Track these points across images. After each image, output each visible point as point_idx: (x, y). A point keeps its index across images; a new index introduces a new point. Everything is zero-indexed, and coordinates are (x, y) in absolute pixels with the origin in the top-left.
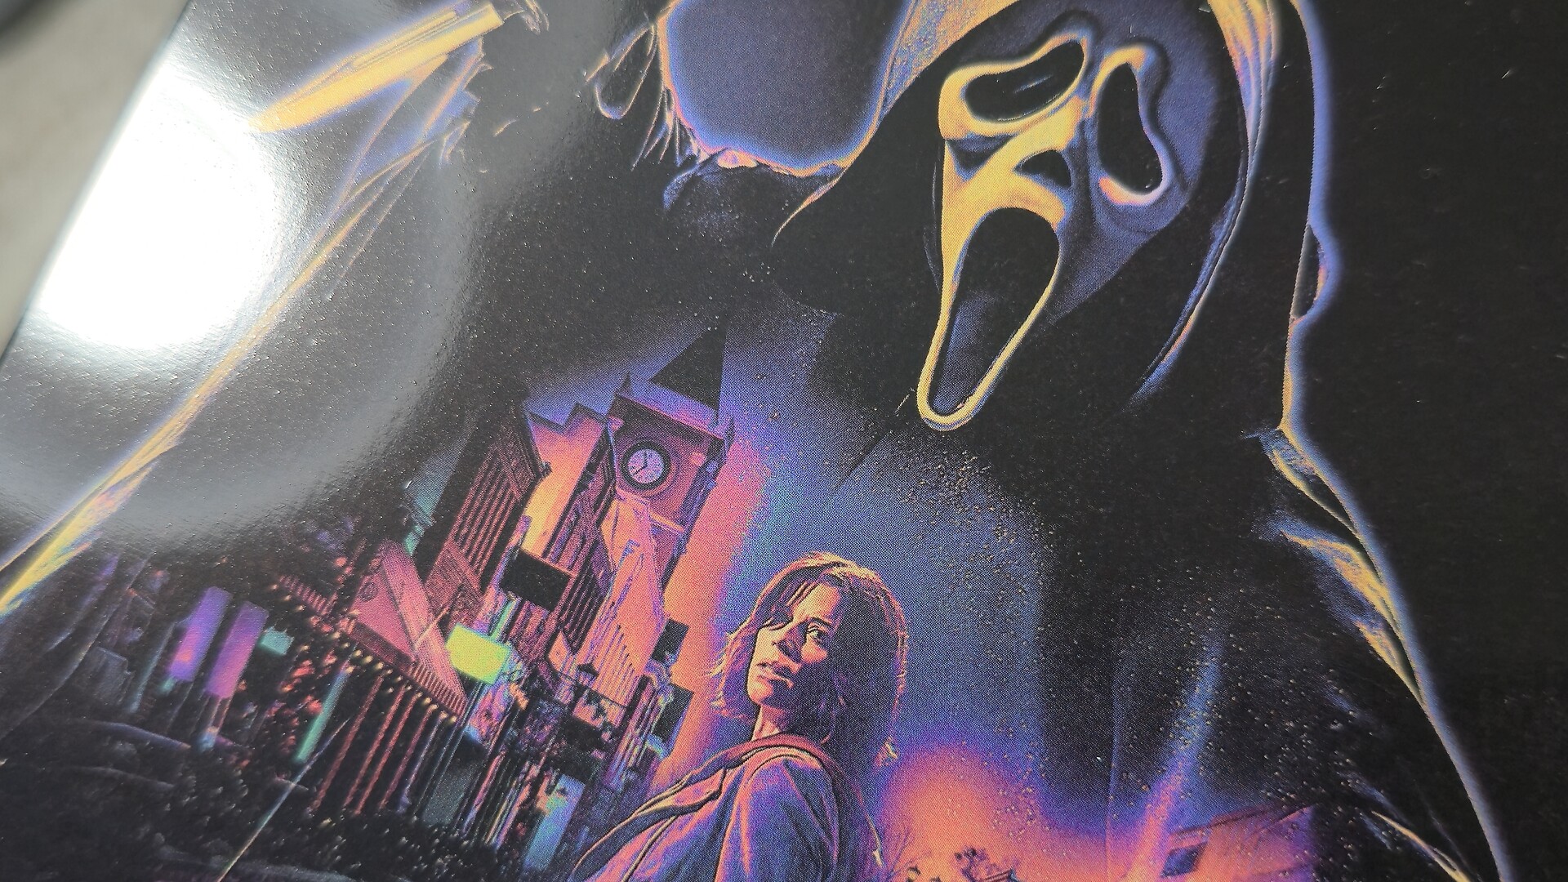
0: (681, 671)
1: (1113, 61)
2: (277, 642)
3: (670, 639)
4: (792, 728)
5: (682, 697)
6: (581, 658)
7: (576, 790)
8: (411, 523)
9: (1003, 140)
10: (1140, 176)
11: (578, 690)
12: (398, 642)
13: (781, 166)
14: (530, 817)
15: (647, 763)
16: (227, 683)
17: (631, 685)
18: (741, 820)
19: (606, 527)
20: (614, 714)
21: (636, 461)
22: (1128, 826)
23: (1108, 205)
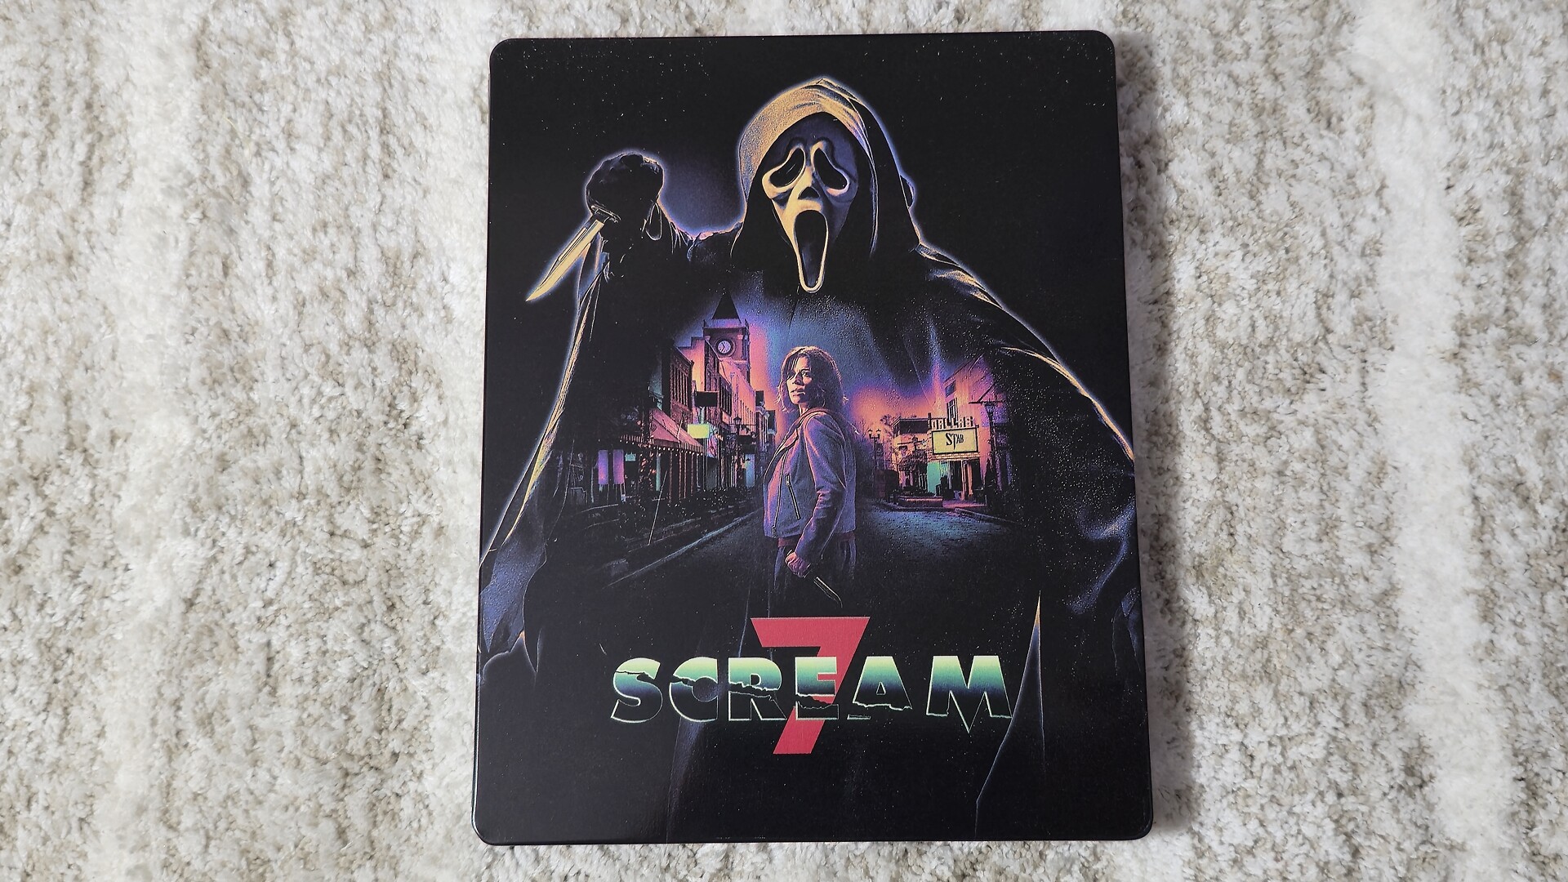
0: (768, 405)
1: (813, 150)
2: (631, 458)
3: (759, 397)
4: (811, 407)
5: (772, 413)
6: (733, 416)
7: (752, 457)
8: (657, 401)
9: (791, 190)
10: (840, 184)
11: (738, 427)
12: (672, 439)
13: (722, 231)
14: (742, 472)
15: (770, 439)
16: (620, 478)
17: (754, 417)
18: (809, 441)
19: (721, 372)
20: (753, 429)
21: (720, 346)
22: (929, 387)
23: (833, 197)
